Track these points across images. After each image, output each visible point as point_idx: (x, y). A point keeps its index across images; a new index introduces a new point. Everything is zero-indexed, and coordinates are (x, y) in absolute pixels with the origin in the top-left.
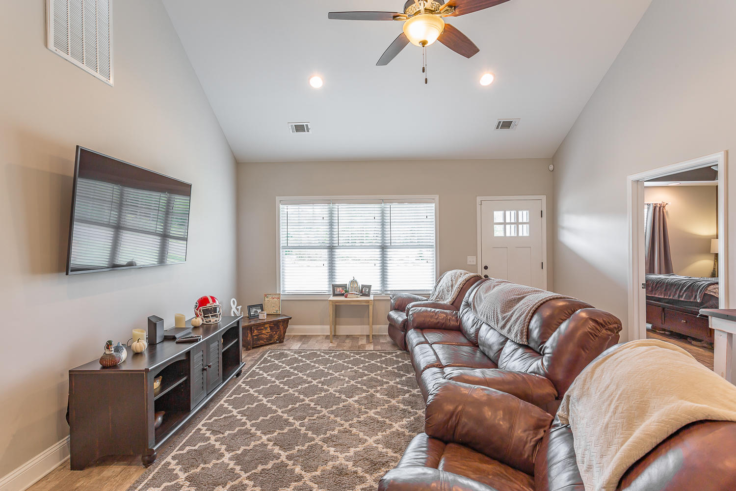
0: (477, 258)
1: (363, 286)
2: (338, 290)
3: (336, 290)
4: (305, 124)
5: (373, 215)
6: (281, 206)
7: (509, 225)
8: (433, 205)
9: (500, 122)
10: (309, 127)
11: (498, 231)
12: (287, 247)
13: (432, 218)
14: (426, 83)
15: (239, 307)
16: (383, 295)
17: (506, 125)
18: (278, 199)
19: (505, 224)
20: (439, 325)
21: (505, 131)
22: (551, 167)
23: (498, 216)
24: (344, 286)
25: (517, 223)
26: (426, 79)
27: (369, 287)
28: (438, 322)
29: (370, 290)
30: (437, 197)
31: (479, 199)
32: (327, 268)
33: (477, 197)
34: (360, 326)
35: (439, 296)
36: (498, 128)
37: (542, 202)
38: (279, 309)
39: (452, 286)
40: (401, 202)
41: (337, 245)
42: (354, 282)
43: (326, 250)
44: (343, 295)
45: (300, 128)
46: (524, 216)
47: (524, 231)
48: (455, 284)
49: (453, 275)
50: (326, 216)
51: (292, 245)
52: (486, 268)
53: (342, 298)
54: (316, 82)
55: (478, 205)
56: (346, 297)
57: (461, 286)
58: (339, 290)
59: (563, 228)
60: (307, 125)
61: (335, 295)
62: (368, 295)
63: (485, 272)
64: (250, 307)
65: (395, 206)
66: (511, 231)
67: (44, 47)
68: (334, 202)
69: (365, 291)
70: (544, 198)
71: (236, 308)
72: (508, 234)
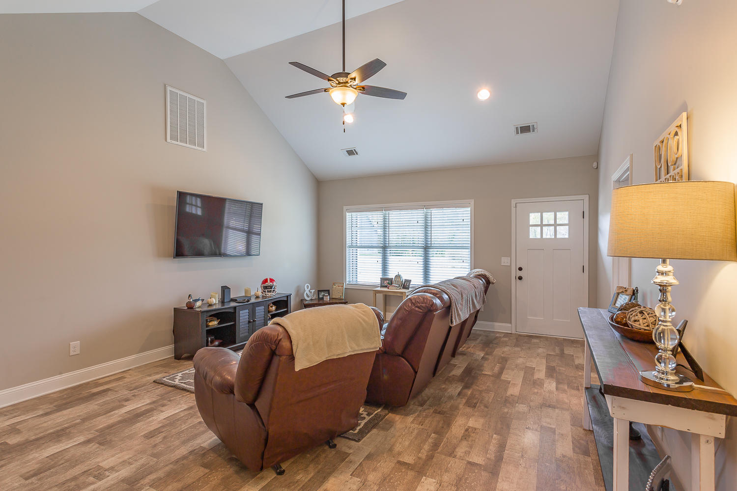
0: (511, 259)
1: (405, 280)
3: (384, 282)
4: (353, 149)
5: (417, 219)
6: (347, 214)
7: (546, 227)
8: (469, 209)
9: (517, 128)
10: (357, 151)
11: (534, 233)
12: (353, 246)
13: (468, 221)
15: (313, 291)
17: (525, 129)
18: (345, 208)
19: (541, 225)
22: (595, 165)
23: (534, 218)
24: (391, 280)
25: (555, 225)
27: (410, 281)
29: (409, 284)
30: (472, 202)
31: (513, 202)
32: (381, 264)
33: (512, 200)
36: (517, 133)
37: (583, 202)
38: (342, 294)
41: (388, 245)
42: (398, 276)
43: (380, 250)
44: (386, 287)
46: (563, 217)
47: (563, 233)
50: (380, 221)
52: (520, 269)
53: (385, 289)
55: (512, 208)
56: (388, 288)
58: (386, 282)
61: (382, 286)
62: (408, 288)
63: (520, 273)
64: (319, 291)
66: (548, 233)
67: (164, 141)
68: (386, 209)
69: (406, 285)
70: (586, 198)
71: (309, 291)
72: (545, 236)
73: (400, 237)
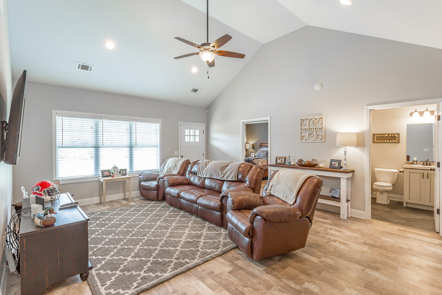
0: (178, 152)
1: (121, 170)
2: (105, 173)
3: (104, 174)
4: (90, 66)
5: (126, 128)
6: (57, 117)
7: (192, 136)
8: (159, 124)
9: (194, 89)
10: (92, 68)
11: (187, 139)
12: (62, 147)
13: (158, 131)
14: (209, 78)
16: (131, 174)
17: (195, 91)
18: (54, 112)
19: (190, 135)
20: (181, 183)
21: (194, 93)
22: (207, 112)
24: (109, 171)
25: (195, 136)
26: (208, 77)
27: (125, 170)
28: (180, 182)
30: (161, 120)
31: (179, 123)
32: (93, 160)
33: (179, 122)
34: (117, 195)
35: (168, 171)
36: (192, 91)
37: (203, 126)
39: (176, 165)
40: (142, 121)
41: (102, 145)
42: (115, 168)
43: (93, 149)
44: (110, 176)
45: (85, 67)
46: (197, 132)
47: (197, 140)
48: (178, 164)
49: (175, 160)
50: (93, 126)
51: (66, 145)
52: (182, 157)
53: (110, 178)
54: (110, 45)
55: (179, 126)
56: (113, 177)
57: (182, 165)
58: (107, 174)
59: (212, 138)
60: (91, 67)
62: (125, 175)
65: (138, 124)
66: (192, 139)
68: (101, 118)
69: (123, 172)
70: (204, 125)
71: (26, 194)
72: (191, 141)
73: (109, 141)
